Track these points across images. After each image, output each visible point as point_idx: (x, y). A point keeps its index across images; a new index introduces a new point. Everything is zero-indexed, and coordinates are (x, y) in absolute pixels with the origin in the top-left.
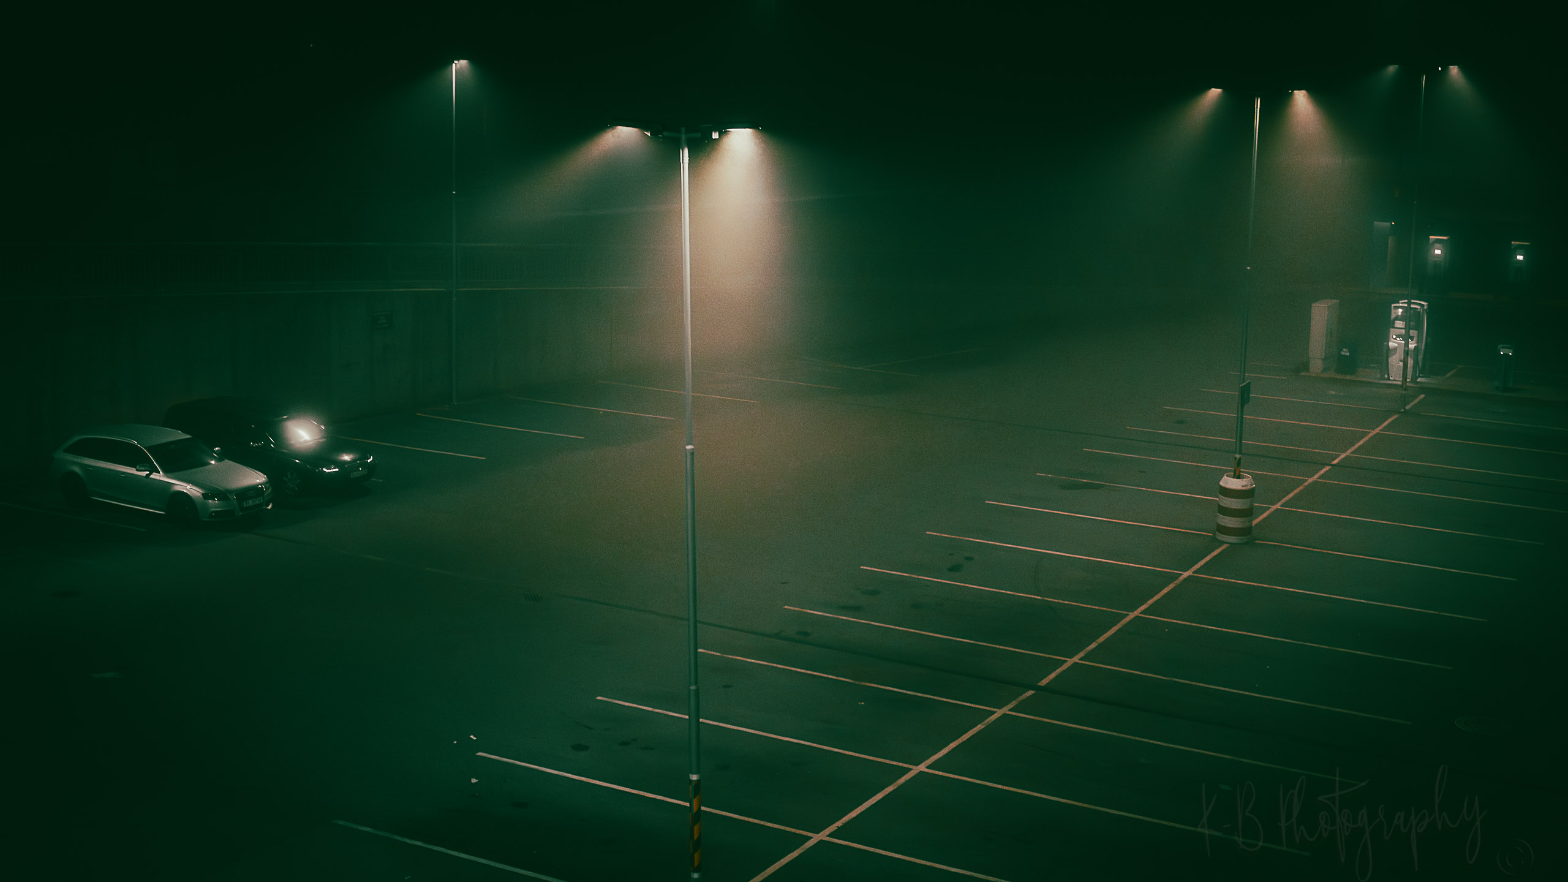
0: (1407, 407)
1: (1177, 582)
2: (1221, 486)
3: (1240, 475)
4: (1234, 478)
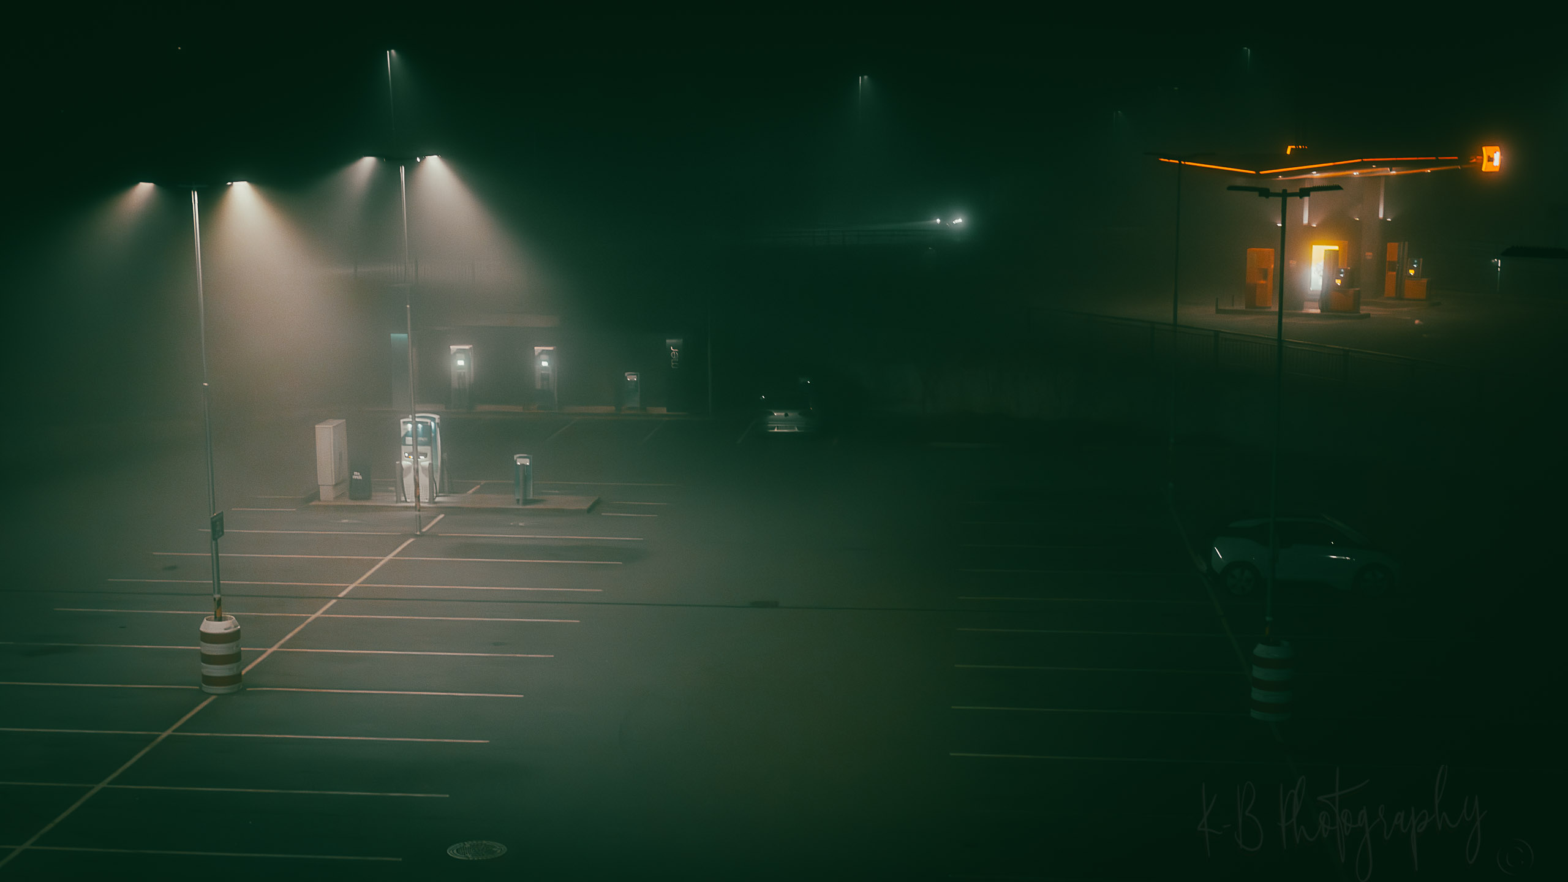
0: (424, 530)
1: (154, 744)
2: (201, 632)
3: (221, 617)
4: (215, 621)
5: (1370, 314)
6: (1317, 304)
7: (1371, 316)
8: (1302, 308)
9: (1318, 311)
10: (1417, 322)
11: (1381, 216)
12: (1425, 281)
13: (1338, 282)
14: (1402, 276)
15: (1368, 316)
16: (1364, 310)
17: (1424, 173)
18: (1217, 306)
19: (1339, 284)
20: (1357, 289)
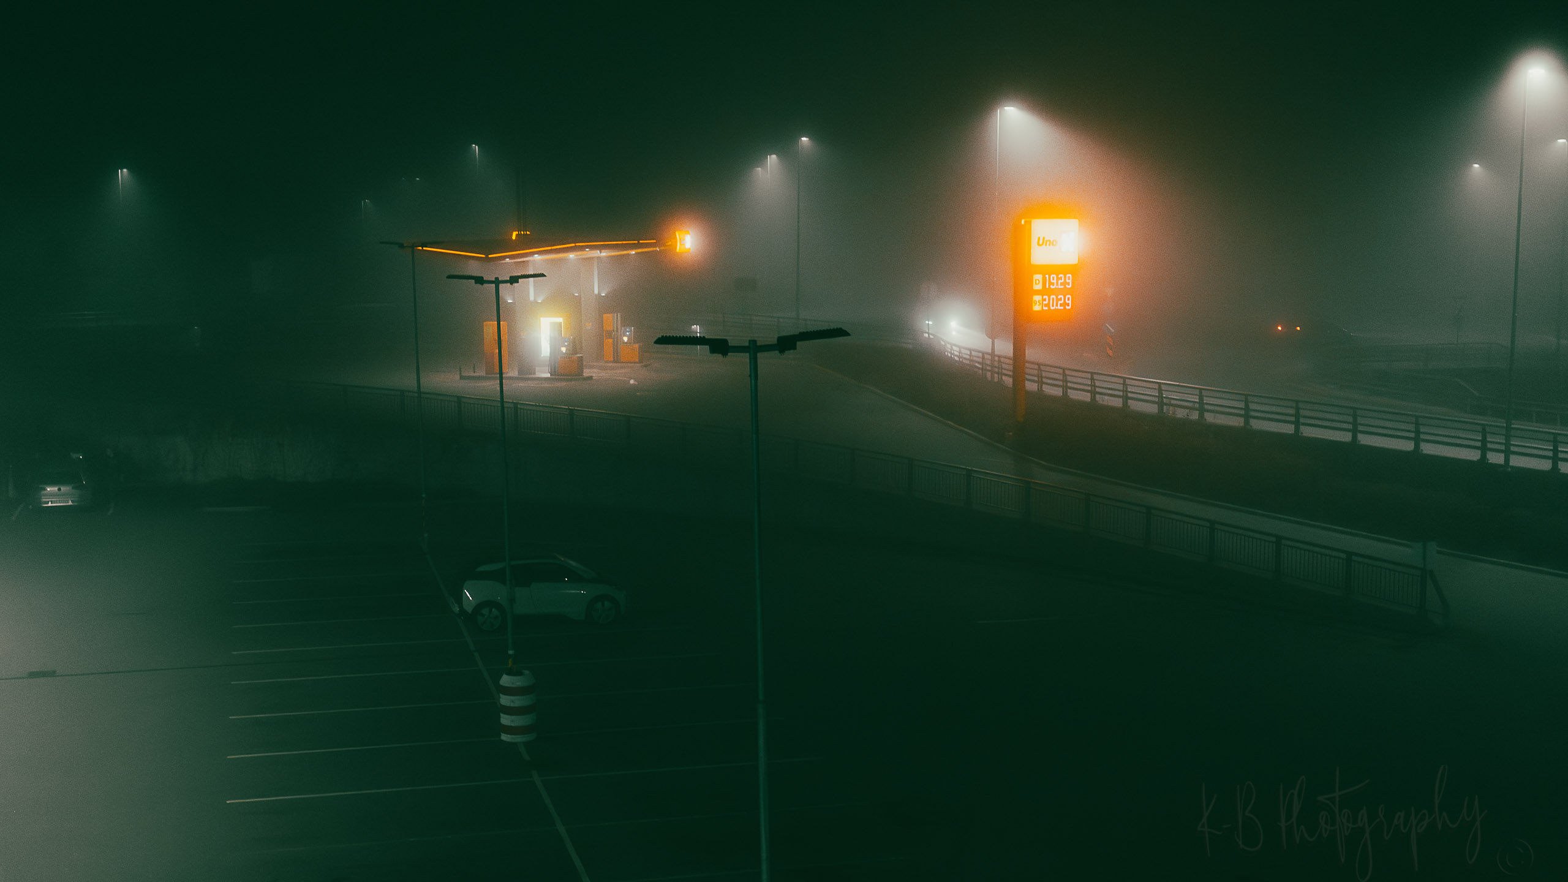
5: (592, 377)
6: (547, 369)
7: (594, 378)
8: (534, 374)
9: (548, 375)
10: (632, 382)
11: (596, 292)
12: (637, 346)
13: (564, 350)
14: (617, 342)
15: (590, 378)
16: (587, 373)
17: (629, 254)
18: (460, 374)
19: (564, 352)
20: (580, 355)
